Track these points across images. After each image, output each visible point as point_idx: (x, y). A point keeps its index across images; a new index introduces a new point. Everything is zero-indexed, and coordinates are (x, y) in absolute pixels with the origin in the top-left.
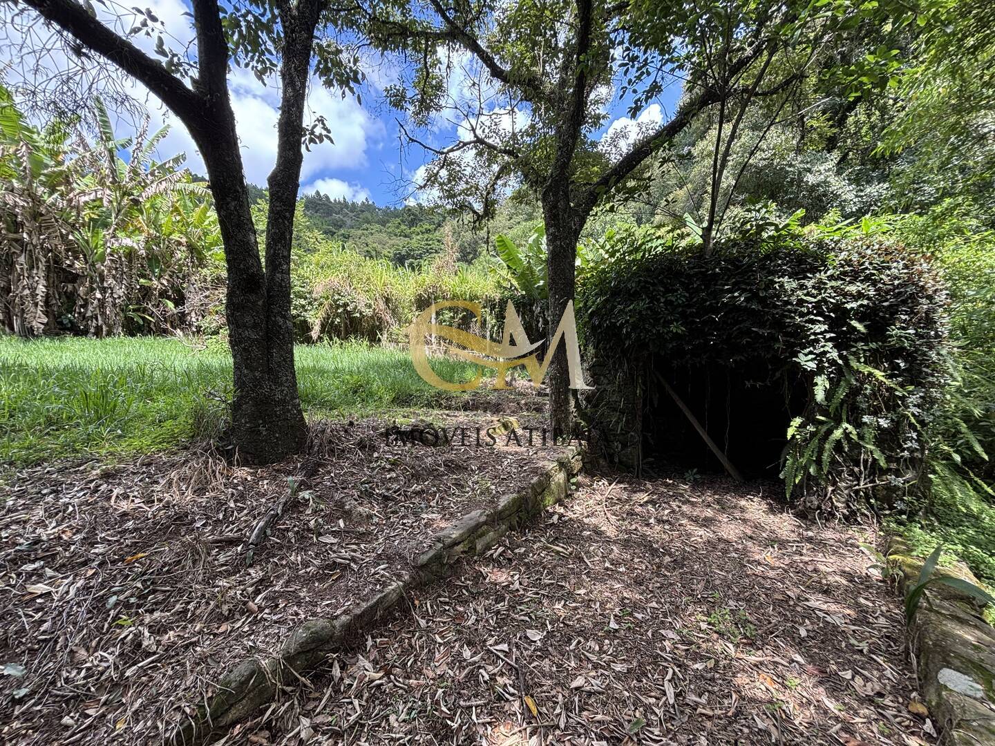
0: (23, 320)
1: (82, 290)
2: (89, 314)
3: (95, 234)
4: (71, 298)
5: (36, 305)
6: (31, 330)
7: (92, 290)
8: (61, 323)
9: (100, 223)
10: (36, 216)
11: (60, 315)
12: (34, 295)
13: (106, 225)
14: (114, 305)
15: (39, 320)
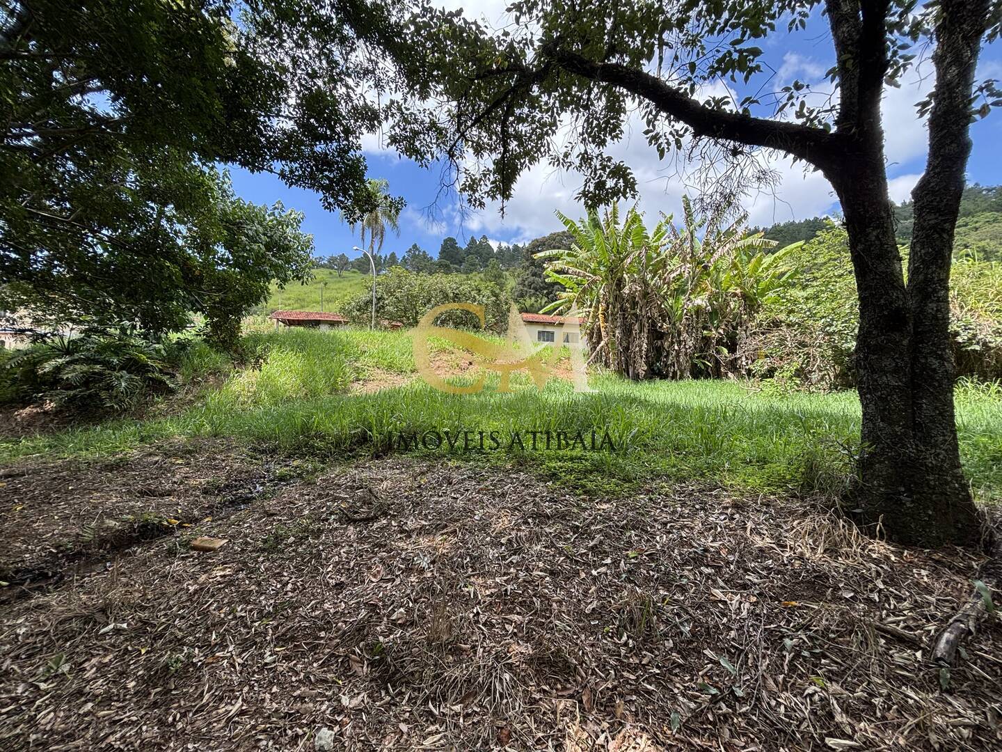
0: (635, 368)
1: (666, 344)
2: (669, 362)
3: (677, 301)
4: (659, 350)
5: (641, 357)
6: (638, 375)
7: (672, 343)
8: (653, 370)
9: (681, 291)
10: (645, 295)
11: (653, 363)
12: (641, 351)
13: (684, 292)
14: (686, 354)
15: (642, 368)
